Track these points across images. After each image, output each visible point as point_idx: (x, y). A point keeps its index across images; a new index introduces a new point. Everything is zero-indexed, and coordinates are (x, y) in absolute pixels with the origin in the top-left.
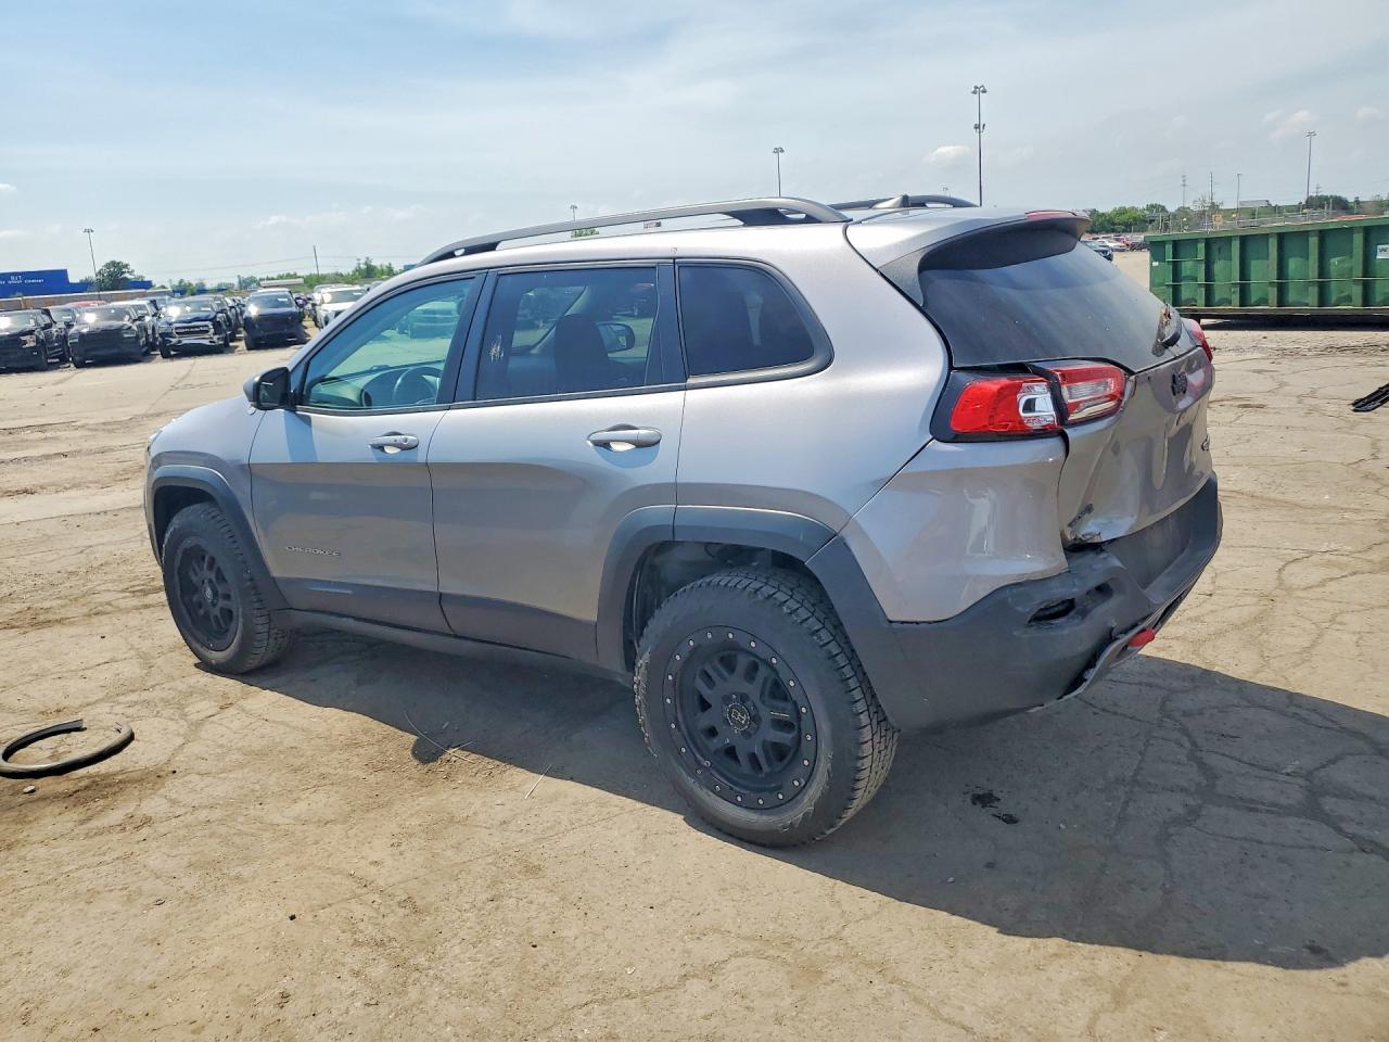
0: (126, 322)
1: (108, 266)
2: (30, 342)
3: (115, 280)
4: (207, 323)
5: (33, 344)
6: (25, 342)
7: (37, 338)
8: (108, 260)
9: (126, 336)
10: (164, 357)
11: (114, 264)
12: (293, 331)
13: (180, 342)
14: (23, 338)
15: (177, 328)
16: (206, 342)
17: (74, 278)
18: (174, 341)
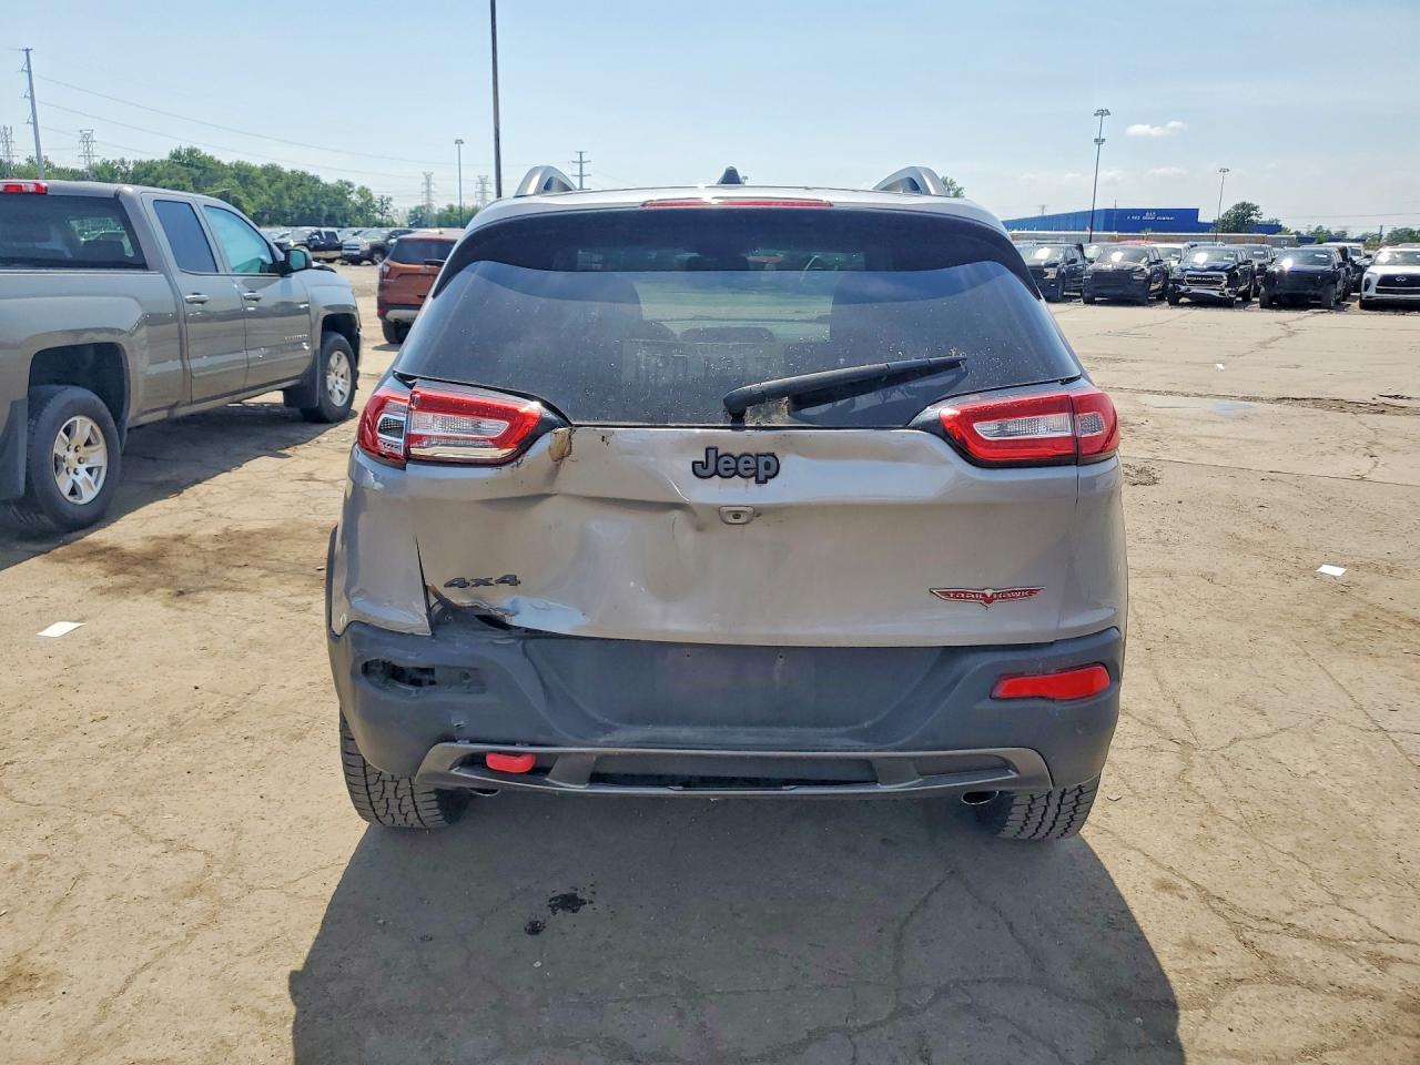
0: (1142, 264)
1: (1237, 207)
2: (1052, 274)
3: (1241, 222)
4: (1221, 273)
5: (1053, 276)
6: (1047, 274)
7: (1059, 272)
8: (1239, 202)
9: (1135, 277)
10: (1171, 304)
11: (1243, 205)
12: (1319, 293)
13: (1189, 290)
14: (1046, 270)
15: (1188, 276)
16: (1216, 294)
17: (1201, 219)
18: (1183, 288)
